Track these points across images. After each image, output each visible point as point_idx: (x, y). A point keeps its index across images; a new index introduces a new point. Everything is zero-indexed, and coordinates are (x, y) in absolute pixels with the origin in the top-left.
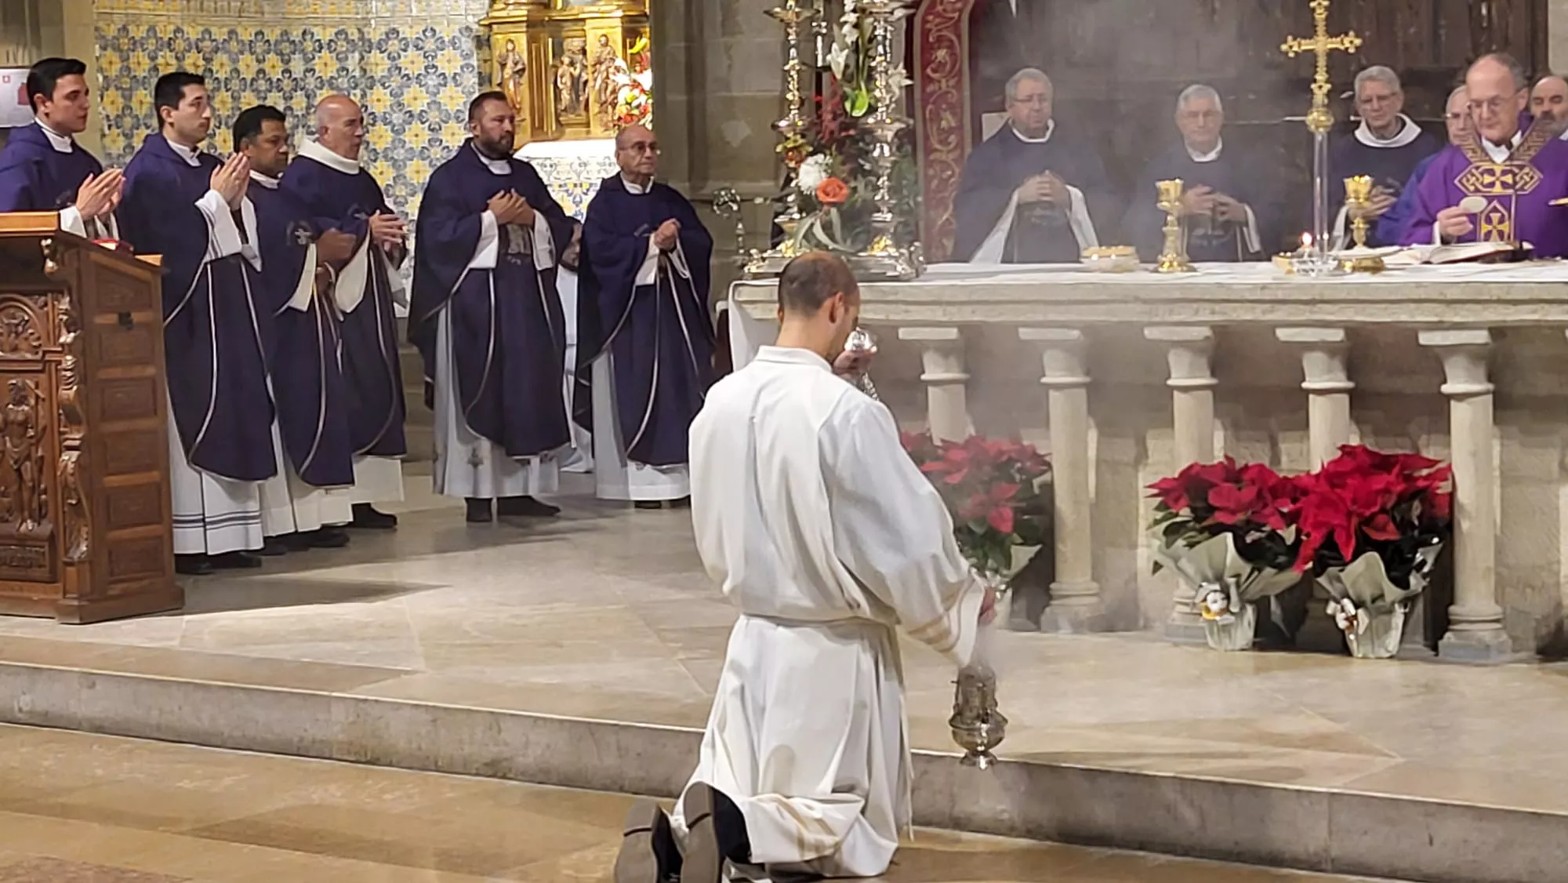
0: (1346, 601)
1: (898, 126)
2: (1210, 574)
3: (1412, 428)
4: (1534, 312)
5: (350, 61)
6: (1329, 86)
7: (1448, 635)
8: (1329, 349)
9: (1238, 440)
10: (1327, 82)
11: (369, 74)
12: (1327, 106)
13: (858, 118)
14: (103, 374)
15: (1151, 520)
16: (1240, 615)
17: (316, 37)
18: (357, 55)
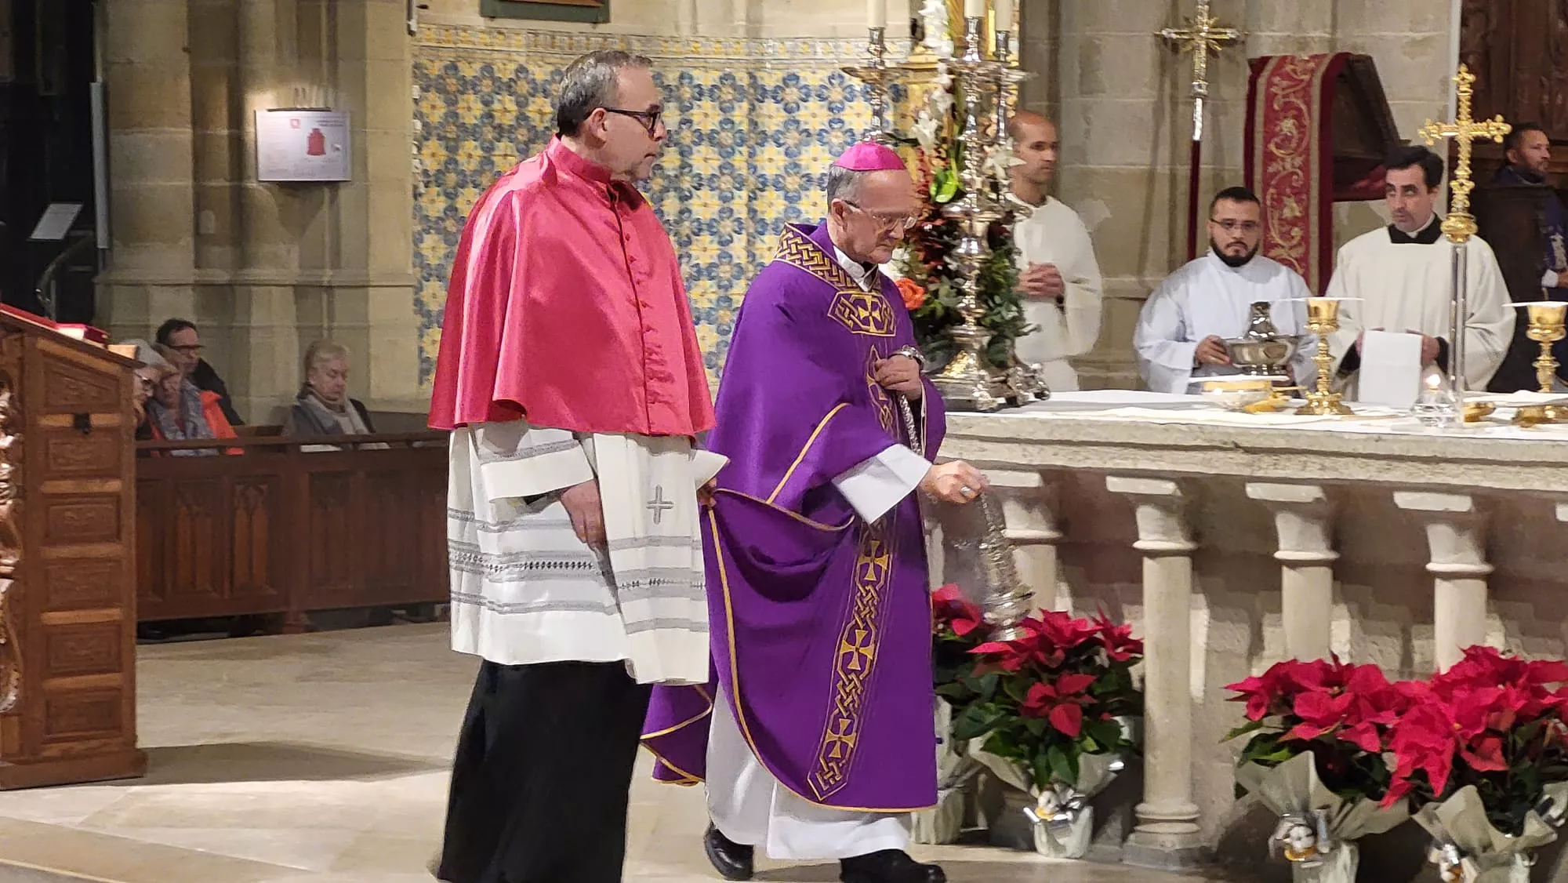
0: (1449, 848)
1: (989, 216)
2: (1295, 802)
5: (737, 112)
6: (1471, 184)
8: (1456, 521)
9: (1366, 631)
10: (1471, 178)
11: (761, 128)
12: (1470, 210)
13: (942, 204)
14: (51, 487)
15: (1228, 731)
16: (1332, 856)
17: (696, 82)
18: (745, 105)
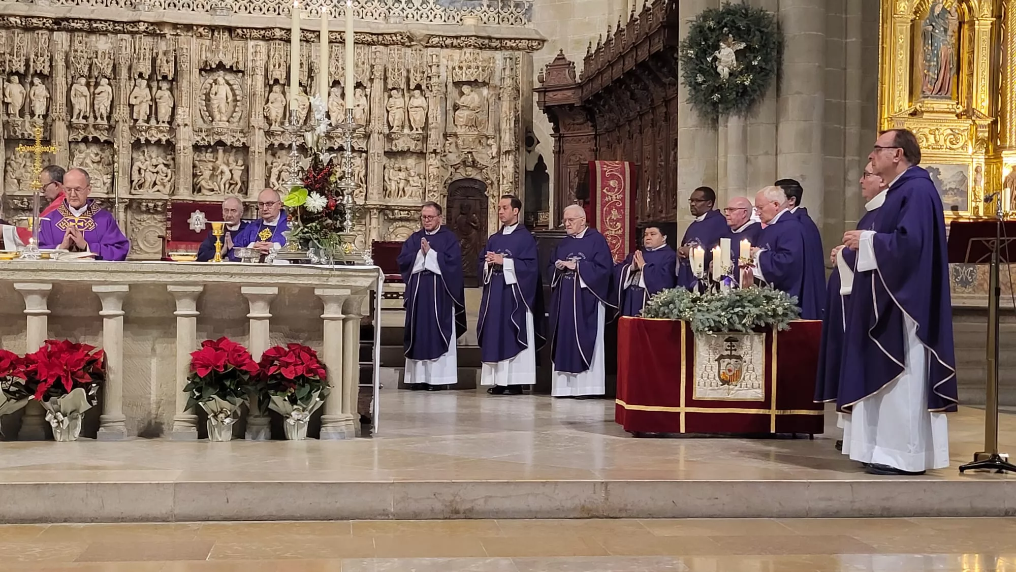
0: (58, 414)
3: (76, 333)
4: (153, 277)
7: (101, 429)
8: (42, 293)
